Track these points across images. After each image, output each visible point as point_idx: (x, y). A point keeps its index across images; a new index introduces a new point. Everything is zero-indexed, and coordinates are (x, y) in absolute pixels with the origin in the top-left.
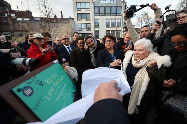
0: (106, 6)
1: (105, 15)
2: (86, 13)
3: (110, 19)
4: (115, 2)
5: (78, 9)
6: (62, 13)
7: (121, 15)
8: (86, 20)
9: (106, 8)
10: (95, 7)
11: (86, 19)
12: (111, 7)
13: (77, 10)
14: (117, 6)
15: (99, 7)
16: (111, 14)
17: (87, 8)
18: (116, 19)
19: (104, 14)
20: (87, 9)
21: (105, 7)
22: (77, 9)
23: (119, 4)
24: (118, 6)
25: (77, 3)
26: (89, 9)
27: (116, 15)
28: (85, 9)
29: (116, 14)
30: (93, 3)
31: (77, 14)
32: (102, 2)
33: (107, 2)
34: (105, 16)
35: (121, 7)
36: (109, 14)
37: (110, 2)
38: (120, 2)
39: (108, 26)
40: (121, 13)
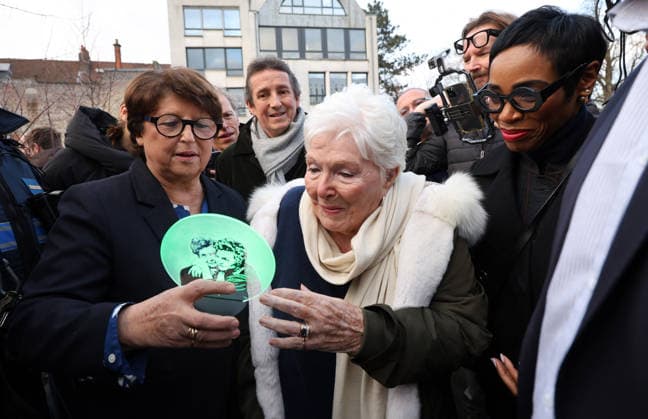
0: (306, 25)
1: (303, 57)
2: (225, 48)
3: (324, 73)
4: (341, 12)
5: (188, 32)
6: (117, 46)
7: (366, 60)
8: (224, 73)
9: (307, 31)
10: (260, 26)
11: (227, 69)
12: (326, 28)
13: (186, 36)
14: (347, 26)
15: (278, 29)
16: (325, 54)
17: (227, 27)
18: (349, 74)
19: (297, 55)
20: (227, 33)
21: (301, 30)
22: (186, 29)
23: (356, 19)
24: (352, 26)
25: (185, 7)
26: (238, 33)
27: (347, 58)
28: (220, 33)
29: (348, 55)
30: (251, 14)
31: (187, 48)
32: (289, 10)
33: (308, 11)
34: (303, 61)
35: (364, 29)
36: (321, 55)
37: (318, 11)
38: (356, 13)
39: (319, 98)
40: (365, 52)
